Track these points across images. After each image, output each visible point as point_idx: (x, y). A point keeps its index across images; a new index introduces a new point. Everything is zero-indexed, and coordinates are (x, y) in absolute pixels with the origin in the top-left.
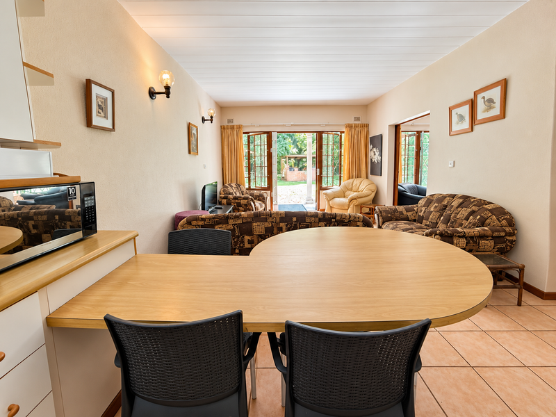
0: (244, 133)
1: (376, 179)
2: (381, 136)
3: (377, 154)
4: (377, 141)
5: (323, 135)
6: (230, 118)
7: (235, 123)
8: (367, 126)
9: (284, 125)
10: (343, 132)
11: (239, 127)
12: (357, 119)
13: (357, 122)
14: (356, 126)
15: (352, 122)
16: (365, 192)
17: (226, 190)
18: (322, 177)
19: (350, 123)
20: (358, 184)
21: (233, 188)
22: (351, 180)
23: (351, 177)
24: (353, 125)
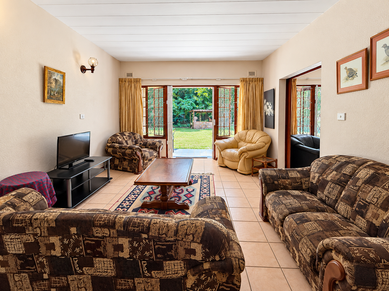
0: (143, 87)
1: (270, 131)
2: (274, 90)
3: (270, 107)
4: (270, 95)
5: (219, 89)
6: (129, 72)
7: (135, 76)
8: (262, 80)
9: (181, 79)
10: (239, 86)
11: (137, 81)
12: (252, 73)
13: (252, 77)
14: (251, 80)
15: (247, 76)
16: (258, 144)
17: (113, 139)
18: (218, 127)
19: (245, 77)
20: (252, 135)
21: (125, 137)
22: (245, 132)
23: (246, 128)
24: (248, 80)
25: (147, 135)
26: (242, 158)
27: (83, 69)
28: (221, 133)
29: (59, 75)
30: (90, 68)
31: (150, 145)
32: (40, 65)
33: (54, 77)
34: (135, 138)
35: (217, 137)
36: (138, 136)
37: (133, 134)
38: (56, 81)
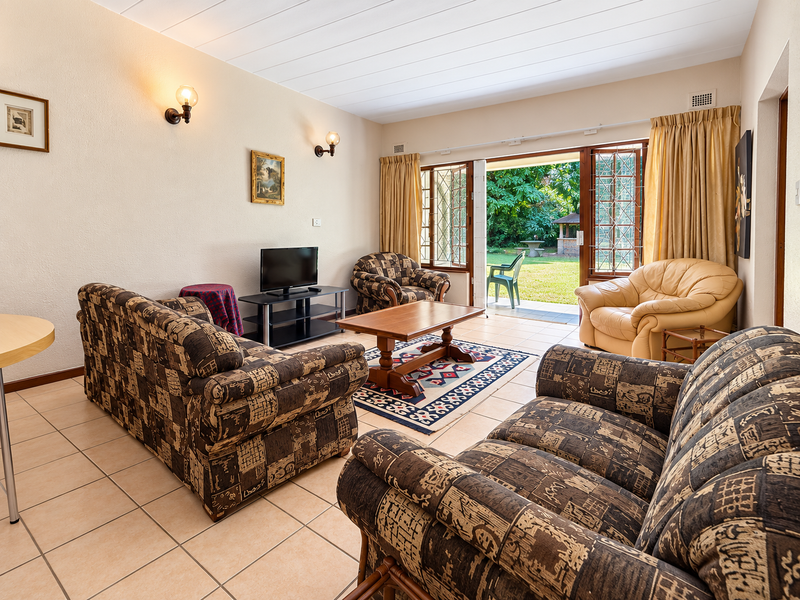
2: (750, 133)
5: (597, 154)
6: (398, 143)
7: (407, 151)
11: (414, 158)
12: (701, 99)
16: (694, 297)
17: (362, 264)
18: (593, 250)
19: (673, 114)
20: (678, 273)
21: (383, 262)
22: (661, 263)
23: (667, 254)
24: (678, 118)
25: (432, 262)
26: (642, 333)
27: (319, 151)
28: (602, 266)
29: (274, 163)
30: (329, 149)
31: (425, 280)
32: (247, 149)
33: (265, 167)
34: (402, 265)
35: (589, 275)
36: (407, 263)
37: (401, 257)
38: (270, 171)
